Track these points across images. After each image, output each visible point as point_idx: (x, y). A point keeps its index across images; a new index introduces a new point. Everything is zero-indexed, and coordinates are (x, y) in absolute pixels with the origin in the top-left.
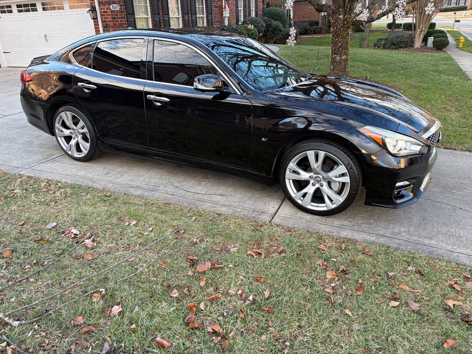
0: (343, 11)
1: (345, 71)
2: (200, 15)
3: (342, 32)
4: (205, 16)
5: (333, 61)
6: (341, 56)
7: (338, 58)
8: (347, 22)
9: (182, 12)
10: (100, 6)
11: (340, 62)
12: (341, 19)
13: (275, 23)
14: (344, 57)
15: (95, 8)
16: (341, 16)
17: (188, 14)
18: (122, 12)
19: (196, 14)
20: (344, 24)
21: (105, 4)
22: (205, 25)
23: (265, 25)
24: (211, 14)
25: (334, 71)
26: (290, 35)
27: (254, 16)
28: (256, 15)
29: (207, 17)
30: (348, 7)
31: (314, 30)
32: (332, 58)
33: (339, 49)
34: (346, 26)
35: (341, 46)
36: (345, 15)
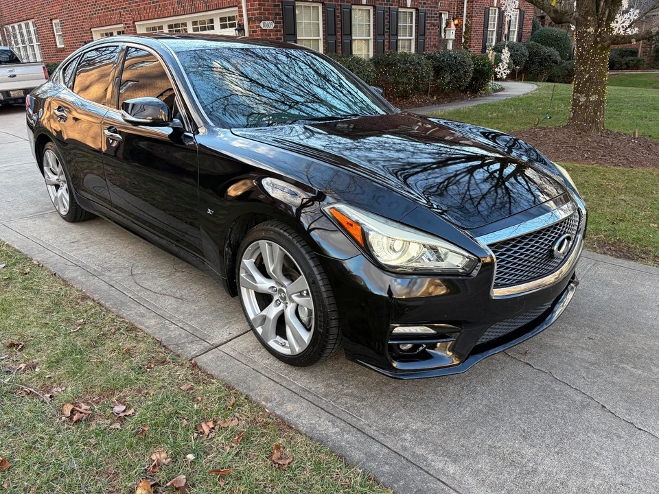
0: (594, 21)
1: (593, 121)
2: (406, 36)
3: (592, 56)
4: (414, 37)
5: (575, 103)
6: (587, 96)
7: (583, 99)
8: (603, 40)
9: (374, 32)
10: (249, 24)
11: (586, 107)
12: (589, 33)
13: (546, 50)
14: (594, 98)
15: (243, 26)
16: (591, 30)
17: (384, 35)
18: (277, 31)
19: (397, 35)
20: (596, 43)
21: (255, 21)
22: (413, 51)
23: (527, 53)
24: (424, 35)
25: (574, 120)
26: (501, 61)
27: (515, 40)
28: (519, 39)
29: (417, 39)
30: (604, 13)
31: (626, 64)
32: (574, 100)
33: (586, 85)
34: (600, 46)
35: (590, 78)
36: (599, 27)
